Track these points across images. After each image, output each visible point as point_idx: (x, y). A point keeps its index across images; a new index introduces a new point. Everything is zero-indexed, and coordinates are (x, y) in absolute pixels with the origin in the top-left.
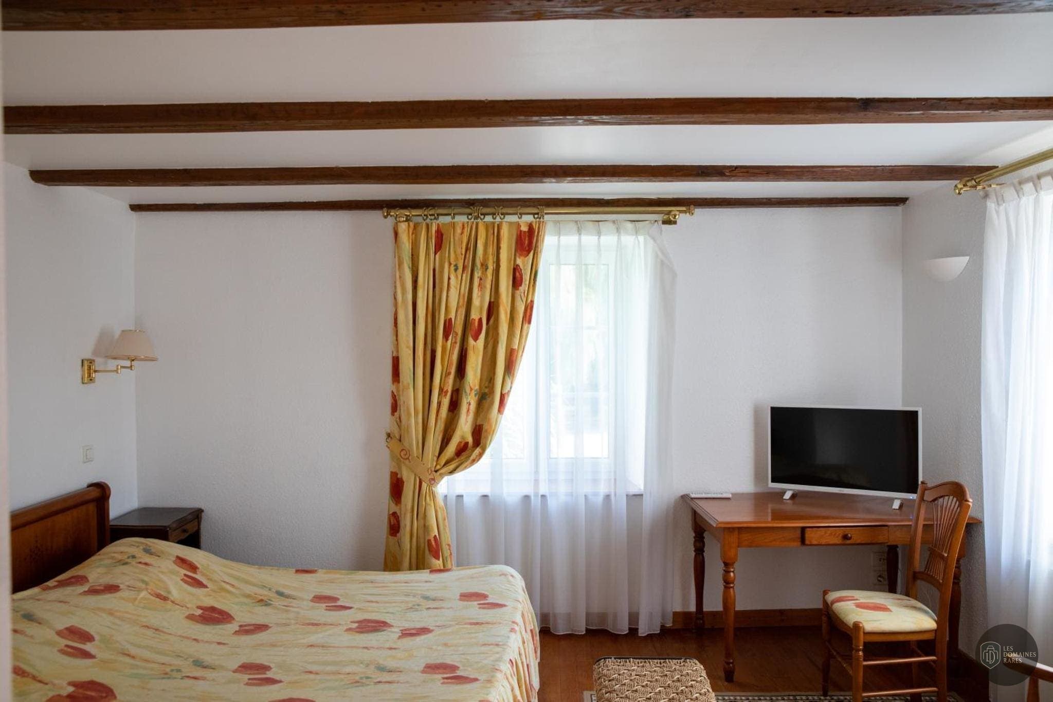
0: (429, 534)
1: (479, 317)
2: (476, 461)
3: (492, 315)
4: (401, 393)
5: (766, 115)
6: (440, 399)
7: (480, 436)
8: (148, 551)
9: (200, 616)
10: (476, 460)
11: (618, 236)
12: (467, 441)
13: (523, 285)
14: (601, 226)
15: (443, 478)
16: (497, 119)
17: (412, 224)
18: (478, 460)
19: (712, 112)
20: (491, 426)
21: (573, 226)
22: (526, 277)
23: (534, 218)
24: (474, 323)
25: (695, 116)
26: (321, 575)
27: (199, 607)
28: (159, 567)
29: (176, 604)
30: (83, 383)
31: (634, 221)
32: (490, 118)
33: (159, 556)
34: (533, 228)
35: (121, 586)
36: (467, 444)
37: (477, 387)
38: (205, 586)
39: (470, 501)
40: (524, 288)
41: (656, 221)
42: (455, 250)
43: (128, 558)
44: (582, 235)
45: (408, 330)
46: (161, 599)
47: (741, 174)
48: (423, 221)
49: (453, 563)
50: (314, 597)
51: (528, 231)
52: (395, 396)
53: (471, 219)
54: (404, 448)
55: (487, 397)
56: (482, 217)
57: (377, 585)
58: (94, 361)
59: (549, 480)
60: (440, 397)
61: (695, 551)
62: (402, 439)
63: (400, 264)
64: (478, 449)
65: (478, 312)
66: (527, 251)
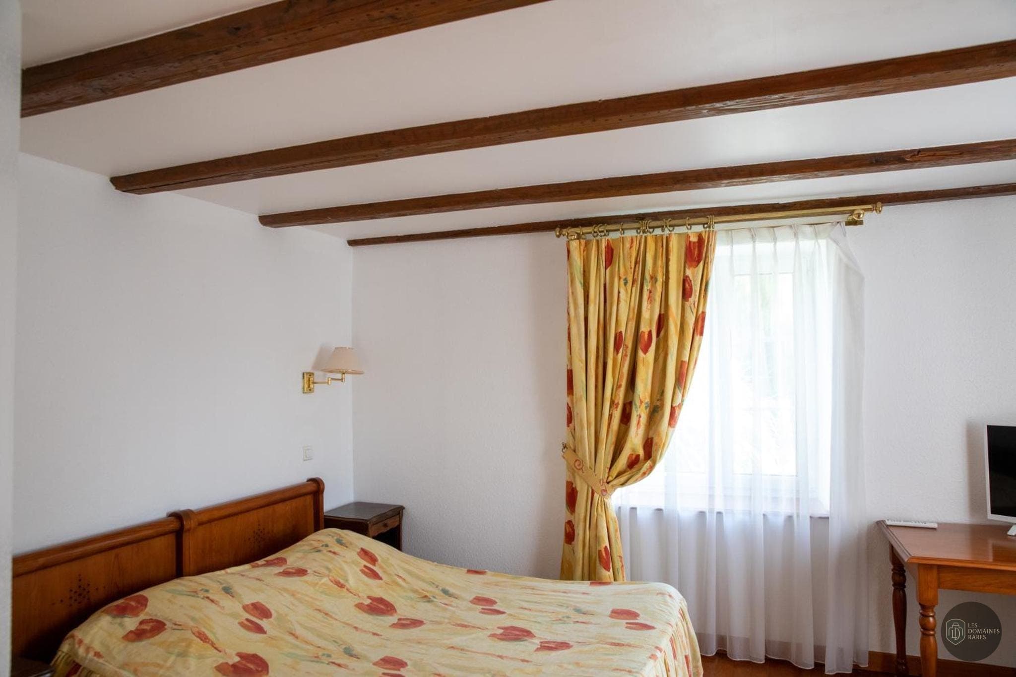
0: (600, 545)
1: (649, 330)
2: (646, 475)
3: (662, 328)
4: (575, 405)
5: (929, 75)
6: (611, 412)
7: (650, 449)
8: (340, 542)
9: (367, 605)
10: (647, 473)
11: (796, 242)
12: (638, 454)
13: (693, 295)
14: (776, 232)
15: (615, 489)
16: (614, 119)
17: (583, 242)
18: (649, 474)
19: (856, 81)
20: (661, 439)
21: (747, 234)
22: (696, 288)
23: (704, 227)
24: (644, 335)
25: (836, 88)
26: (489, 577)
27: (369, 597)
28: (344, 557)
29: (351, 592)
30: (304, 393)
31: (814, 224)
32: (607, 119)
33: (347, 547)
34: (703, 239)
35: (309, 571)
36: (638, 456)
37: (648, 400)
38: (381, 579)
39: (645, 514)
40: (694, 299)
41: (838, 222)
42: (624, 264)
43: (322, 546)
44: (757, 242)
45: (580, 344)
46: (338, 586)
47: (925, 158)
48: (593, 238)
49: (625, 575)
50: (475, 599)
51: (698, 242)
52: (570, 408)
53: (640, 233)
54: (578, 459)
55: (659, 409)
56: (651, 230)
57: (535, 591)
58: (313, 374)
59: (725, 496)
60: (611, 410)
61: (893, 585)
62: (576, 451)
63: (572, 281)
64: (649, 461)
65: (648, 325)
66: (697, 261)
